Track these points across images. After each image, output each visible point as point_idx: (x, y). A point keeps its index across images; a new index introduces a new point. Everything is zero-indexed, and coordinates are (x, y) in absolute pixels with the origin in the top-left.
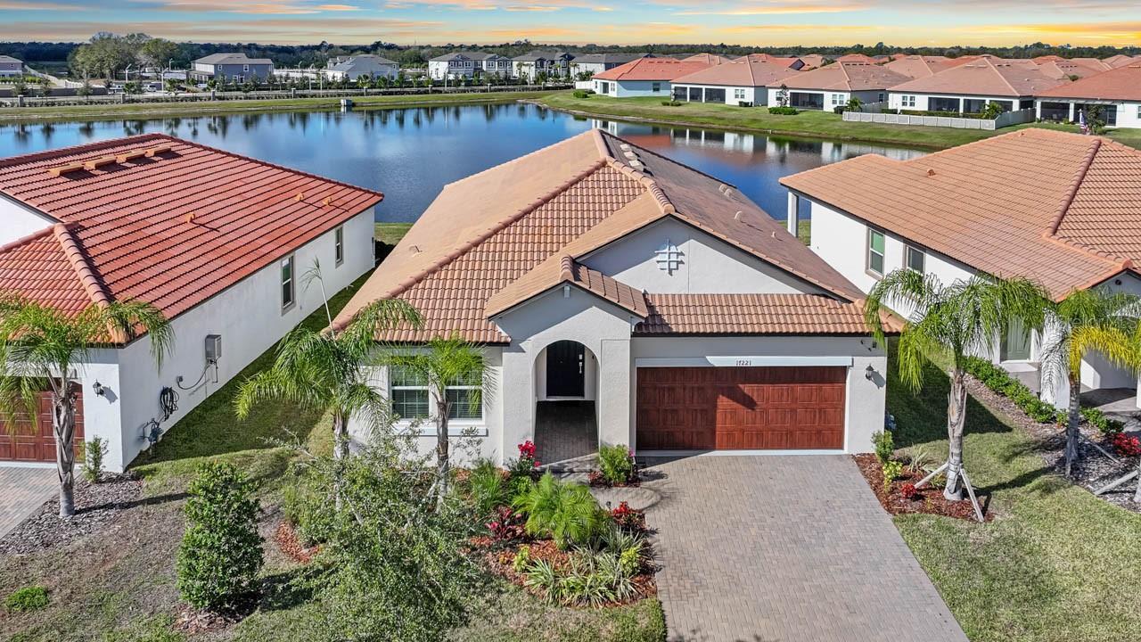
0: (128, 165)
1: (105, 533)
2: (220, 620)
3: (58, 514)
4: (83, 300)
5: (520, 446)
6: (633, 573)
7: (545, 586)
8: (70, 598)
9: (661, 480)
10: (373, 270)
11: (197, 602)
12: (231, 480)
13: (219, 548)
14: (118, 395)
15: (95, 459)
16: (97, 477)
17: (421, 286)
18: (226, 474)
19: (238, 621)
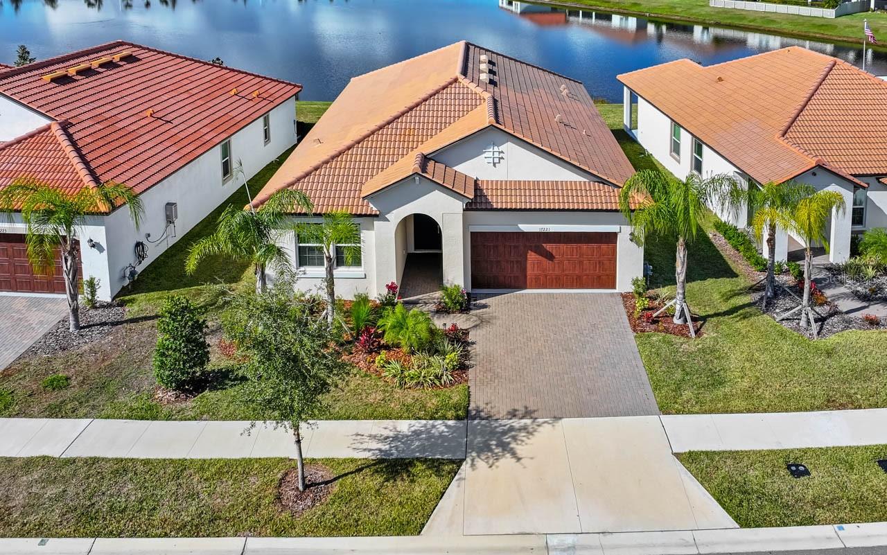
0: (100, 70)
1: (103, 342)
2: (183, 396)
3: (69, 329)
4: (77, 180)
5: (387, 285)
6: (453, 369)
7: (395, 376)
8: (83, 382)
9: (485, 310)
10: (295, 146)
11: (167, 384)
12: (186, 307)
13: (180, 350)
14: (106, 248)
15: (92, 292)
16: (93, 304)
17: (318, 172)
18: (183, 303)
19: (194, 397)
